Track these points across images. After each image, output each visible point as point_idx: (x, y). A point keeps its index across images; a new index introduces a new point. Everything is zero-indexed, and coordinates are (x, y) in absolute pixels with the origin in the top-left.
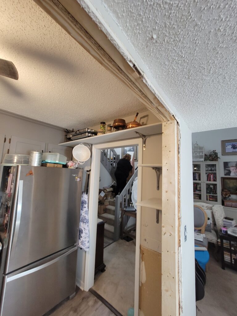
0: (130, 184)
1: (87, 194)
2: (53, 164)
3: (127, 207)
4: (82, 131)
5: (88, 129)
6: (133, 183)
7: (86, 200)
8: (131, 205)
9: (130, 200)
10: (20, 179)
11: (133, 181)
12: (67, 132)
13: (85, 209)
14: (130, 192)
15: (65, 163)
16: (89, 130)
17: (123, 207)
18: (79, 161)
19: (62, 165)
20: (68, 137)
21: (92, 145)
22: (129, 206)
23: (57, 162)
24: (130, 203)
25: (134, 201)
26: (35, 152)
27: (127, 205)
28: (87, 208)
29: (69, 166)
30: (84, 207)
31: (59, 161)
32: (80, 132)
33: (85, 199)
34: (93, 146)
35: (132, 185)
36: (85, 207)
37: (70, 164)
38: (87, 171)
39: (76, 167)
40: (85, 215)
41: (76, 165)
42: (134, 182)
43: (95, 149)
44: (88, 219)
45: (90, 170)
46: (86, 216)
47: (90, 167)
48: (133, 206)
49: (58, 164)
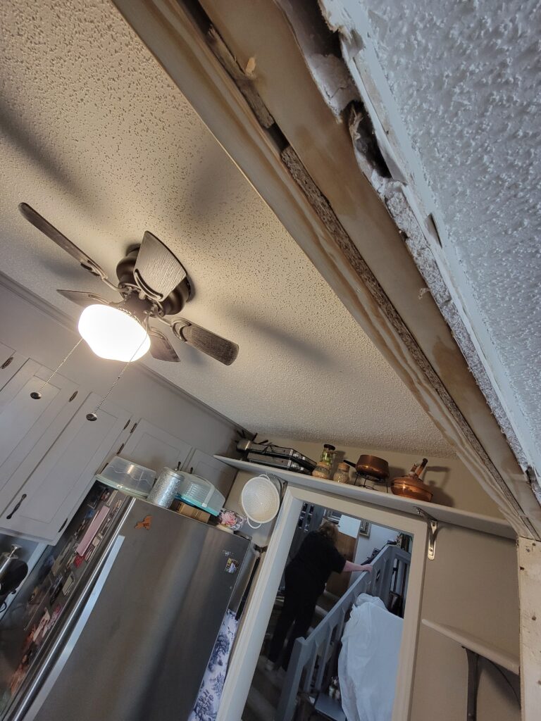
0: (341, 612)
1: (237, 618)
2: (193, 508)
3: (318, 693)
4: (279, 451)
5: (295, 452)
6: (350, 610)
7: (230, 638)
8: (332, 690)
9: (332, 669)
10: (120, 533)
11: (351, 605)
12: (242, 434)
13: (219, 670)
14: (337, 638)
15: (216, 513)
16: (295, 455)
17: (308, 688)
18: (249, 519)
19: (209, 516)
20: (240, 446)
21: (286, 483)
22: (327, 691)
23: (204, 505)
24: (331, 684)
25: (346, 680)
26: (172, 473)
27: (319, 686)
28: (225, 666)
29: (223, 523)
30: (218, 660)
31: (208, 505)
32: (273, 451)
33: (229, 632)
34: (288, 487)
35: (347, 617)
36: (220, 664)
37: (226, 517)
38: (257, 548)
39: (237, 529)
40: (212, 692)
41: (238, 525)
42: (354, 607)
43: (292, 498)
44: (216, 714)
45: (265, 549)
46: (215, 696)
47: (265, 539)
48: (340, 700)
49: (203, 512)
